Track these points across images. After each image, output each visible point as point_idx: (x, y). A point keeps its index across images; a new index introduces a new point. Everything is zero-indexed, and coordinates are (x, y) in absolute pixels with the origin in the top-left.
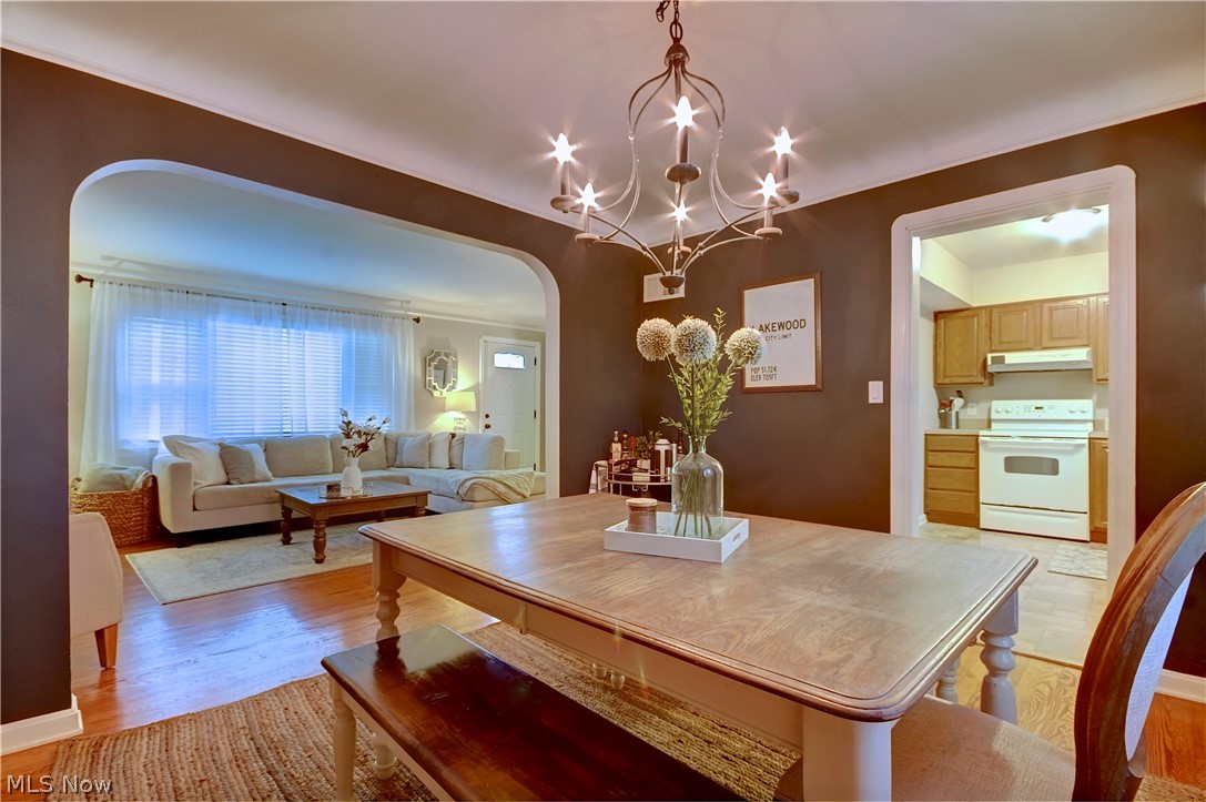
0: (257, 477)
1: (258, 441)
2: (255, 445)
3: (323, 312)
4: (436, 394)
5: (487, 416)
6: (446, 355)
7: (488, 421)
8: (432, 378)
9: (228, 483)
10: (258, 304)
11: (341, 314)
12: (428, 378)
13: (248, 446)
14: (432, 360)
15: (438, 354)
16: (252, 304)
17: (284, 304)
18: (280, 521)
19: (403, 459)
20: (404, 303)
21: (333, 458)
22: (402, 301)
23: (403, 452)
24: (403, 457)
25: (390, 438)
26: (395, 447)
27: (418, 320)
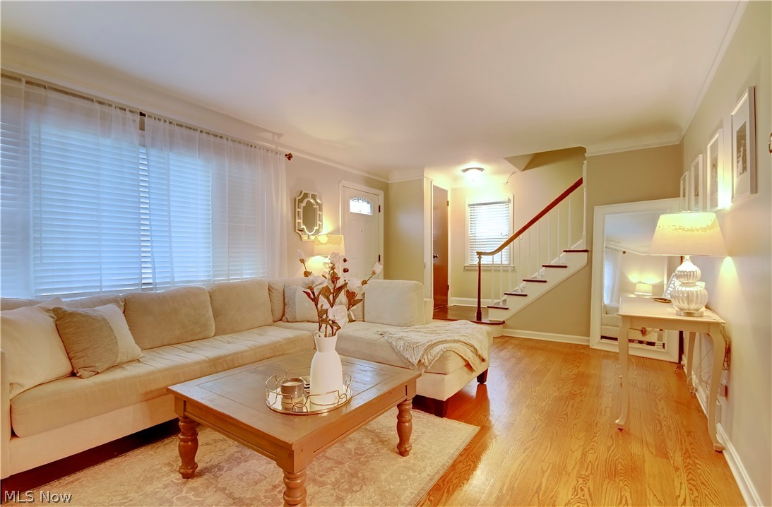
0: (120, 359)
1: (115, 301)
2: (110, 306)
3: (191, 132)
4: (305, 238)
5: (345, 261)
6: (314, 197)
7: (346, 265)
8: (301, 221)
9: (73, 374)
10: (106, 109)
11: (212, 138)
12: (297, 221)
13: (102, 310)
14: (301, 201)
15: (306, 195)
16: (97, 106)
17: (142, 114)
18: (177, 420)
19: (295, 312)
20: (276, 136)
21: (214, 316)
22: (274, 134)
23: (294, 304)
24: (295, 309)
25: (274, 286)
26: (282, 297)
27: (289, 157)
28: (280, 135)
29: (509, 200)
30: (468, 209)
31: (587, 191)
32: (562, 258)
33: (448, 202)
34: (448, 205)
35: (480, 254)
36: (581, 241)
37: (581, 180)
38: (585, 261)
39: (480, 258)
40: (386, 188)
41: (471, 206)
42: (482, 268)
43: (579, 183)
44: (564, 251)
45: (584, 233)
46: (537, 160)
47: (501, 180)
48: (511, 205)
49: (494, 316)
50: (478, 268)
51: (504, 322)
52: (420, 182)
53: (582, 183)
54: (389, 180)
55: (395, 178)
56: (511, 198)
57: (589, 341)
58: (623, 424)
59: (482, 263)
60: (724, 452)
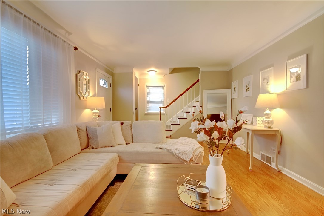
4: (82, 98)
6: (86, 75)
12: (79, 88)
14: (80, 76)
15: (83, 73)
19: (98, 142)
20: (67, 34)
21: (50, 152)
22: (67, 32)
23: (97, 137)
24: (98, 140)
25: (81, 128)
26: (86, 134)
27: (76, 48)
28: (70, 34)
30: (146, 88)
31: (201, 84)
33: (138, 84)
34: (138, 86)
35: (160, 108)
37: (199, 80)
39: (160, 110)
40: (112, 74)
41: (148, 87)
42: (161, 114)
45: (200, 100)
46: (174, 71)
47: (160, 77)
48: (165, 88)
50: (159, 114)
51: (171, 136)
54: (114, 71)
55: (117, 71)
56: (165, 85)
58: (252, 169)
59: (161, 111)
60: (281, 171)
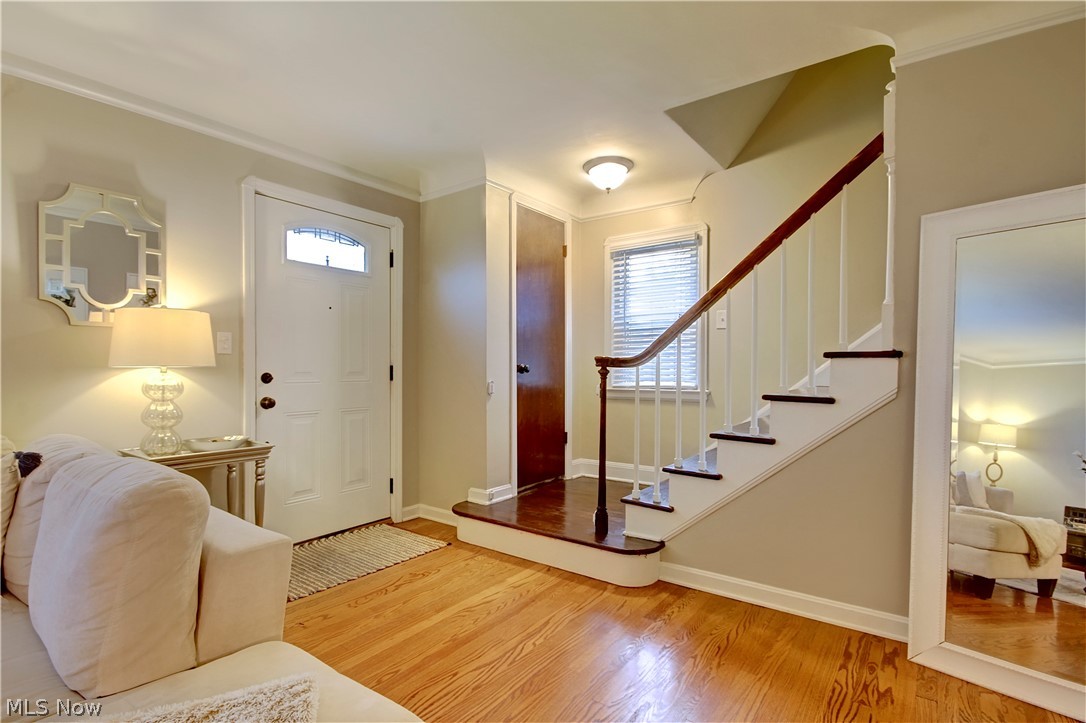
5: (267, 379)
8: (62, 269)
12: (46, 266)
29: (698, 237)
30: (610, 264)
31: (896, 173)
32: (820, 376)
33: (565, 248)
34: (565, 255)
35: (604, 363)
36: (879, 326)
37: (880, 139)
38: (892, 385)
40: (411, 212)
41: (618, 255)
43: (874, 150)
44: (828, 355)
45: (888, 300)
48: (703, 248)
49: (636, 524)
51: (662, 544)
52: (477, 194)
53: (881, 150)
54: (419, 193)
55: (433, 190)
56: (704, 235)
57: (905, 628)
59: (609, 387)
